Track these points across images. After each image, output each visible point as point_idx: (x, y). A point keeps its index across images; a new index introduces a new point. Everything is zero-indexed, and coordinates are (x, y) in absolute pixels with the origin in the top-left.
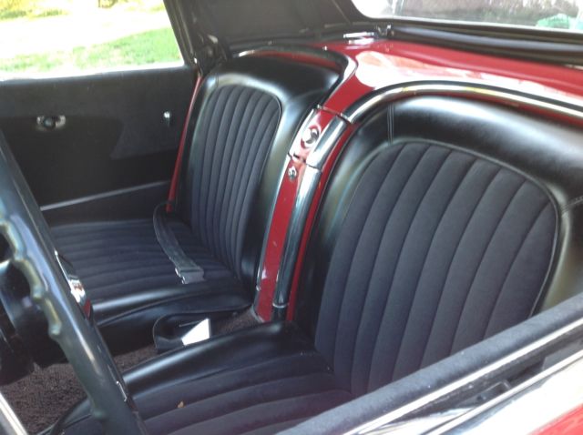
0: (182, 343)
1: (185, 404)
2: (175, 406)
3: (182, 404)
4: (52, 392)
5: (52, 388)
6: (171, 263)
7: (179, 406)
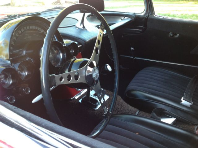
0: (160, 120)
1: (139, 134)
2: (136, 133)
3: (138, 133)
4: (119, 109)
5: (119, 108)
6: (183, 95)
7: (137, 133)
